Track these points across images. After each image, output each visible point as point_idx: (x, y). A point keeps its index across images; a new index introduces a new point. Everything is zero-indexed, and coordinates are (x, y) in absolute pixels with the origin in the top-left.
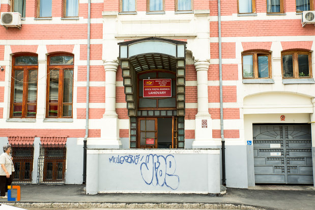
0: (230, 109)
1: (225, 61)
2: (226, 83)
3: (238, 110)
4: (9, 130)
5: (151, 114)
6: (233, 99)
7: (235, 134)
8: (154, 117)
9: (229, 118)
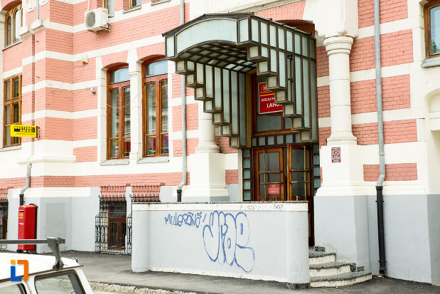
0: (398, 122)
1: (388, 28)
2: (389, 72)
3: (412, 123)
4: (103, 177)
5: (271, 141)
6: (405, 102)
7: (408, 172)
8: (276, 146)
9: (397, 140)
